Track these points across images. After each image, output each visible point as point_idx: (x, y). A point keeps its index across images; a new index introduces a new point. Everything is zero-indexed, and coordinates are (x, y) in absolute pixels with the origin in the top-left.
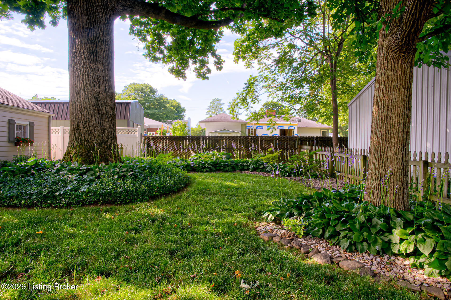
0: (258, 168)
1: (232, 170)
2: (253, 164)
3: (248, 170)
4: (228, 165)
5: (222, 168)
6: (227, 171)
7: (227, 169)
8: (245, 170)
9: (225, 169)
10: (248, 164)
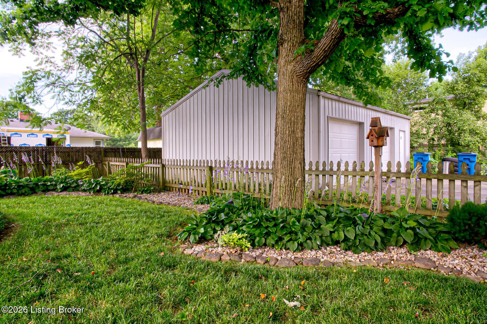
0: (70, 186)
1: (30, 192)
2: (62, 182)
3: (54, 190)
4: (23, 187)
5: (15, 191)
6: (24, 195)
7: (23, 192)
8: (49, 190)
9: (20, 192)
10: (54, 183)
